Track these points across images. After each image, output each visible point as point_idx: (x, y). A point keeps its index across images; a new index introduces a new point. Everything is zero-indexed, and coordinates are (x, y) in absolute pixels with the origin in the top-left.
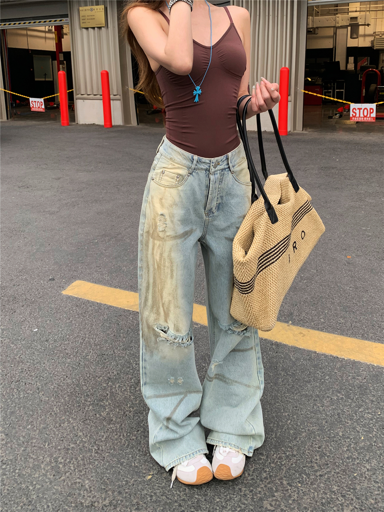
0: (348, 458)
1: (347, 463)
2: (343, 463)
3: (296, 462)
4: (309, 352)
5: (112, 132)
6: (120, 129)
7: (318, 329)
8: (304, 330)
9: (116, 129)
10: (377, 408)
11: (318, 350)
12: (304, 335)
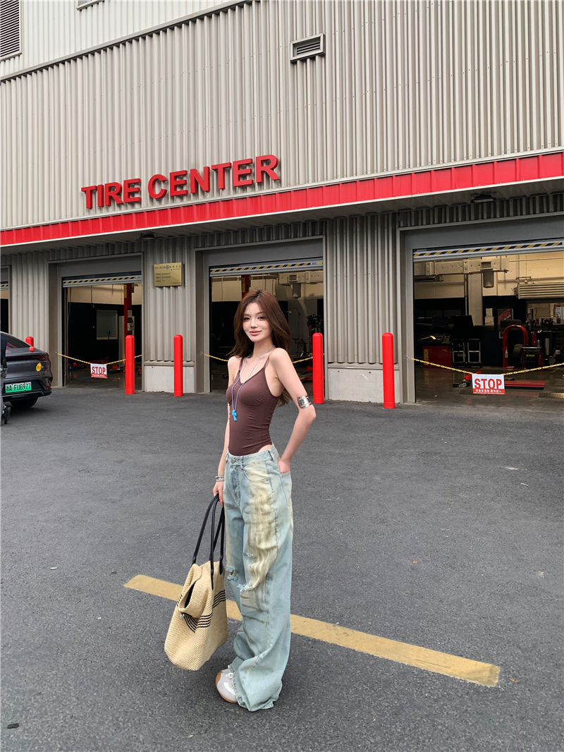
0: (357, 733)
1: (355, 737)
2: (352, 737)
3: (312, 734)
4: (348, 650)
5: (183, 401)
6: (191, 398)
7: (363, 631)
8: (349, 631)
9: (187, 398)
10: (395, 699)
11: (356, 649)
12: (348, 635)
